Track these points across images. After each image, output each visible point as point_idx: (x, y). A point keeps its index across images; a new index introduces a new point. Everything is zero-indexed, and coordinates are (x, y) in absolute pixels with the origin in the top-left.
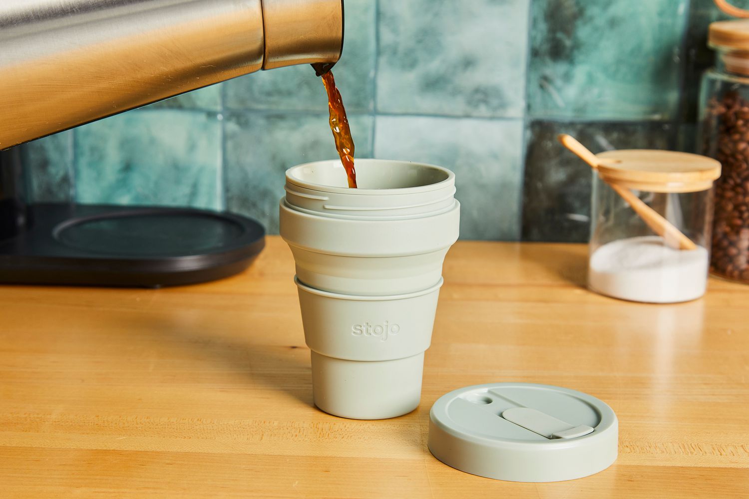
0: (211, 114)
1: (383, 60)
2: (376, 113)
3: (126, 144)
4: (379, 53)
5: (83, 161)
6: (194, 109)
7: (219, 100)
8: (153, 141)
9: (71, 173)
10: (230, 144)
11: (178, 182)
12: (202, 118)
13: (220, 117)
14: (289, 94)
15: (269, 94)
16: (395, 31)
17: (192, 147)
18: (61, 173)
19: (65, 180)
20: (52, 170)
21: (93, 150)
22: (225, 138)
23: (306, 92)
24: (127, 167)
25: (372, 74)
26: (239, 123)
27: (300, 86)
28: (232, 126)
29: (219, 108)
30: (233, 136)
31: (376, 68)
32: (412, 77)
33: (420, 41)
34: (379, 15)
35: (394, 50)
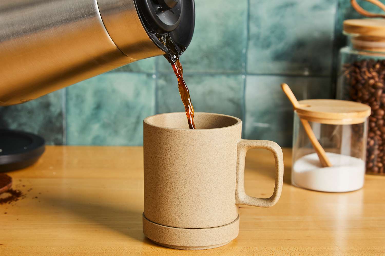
0: (149, 75)
1: (251, 43)
2: (247, 74)
3: (98, 93)
4: (249, 39)
5: (72, 103)
6: (139, 72)
7: (154, 67)
8: (114, 91)
9: (64, 111)
10: (160, 93)
11: (128, 115)
12: (144, 77)
13: (154, 76)
14: (196, 63)
16: (258, 26)
17: (137, 94)
18: (58, 111)
19: (60, 114)
20: (53, 109)
21: (78, 96)
22: (157, 89)
23: (206, 61)
24: (98, 107)
25: (244, 51)
26: (166, 80)
27: (202, 58)
28: (162, 82)
29: (154, 71)
30: (162, 88)
31: (247, 48)
32: (268, 53)
33: (273, 32)
34: (249, 17)
35: (257, 37)
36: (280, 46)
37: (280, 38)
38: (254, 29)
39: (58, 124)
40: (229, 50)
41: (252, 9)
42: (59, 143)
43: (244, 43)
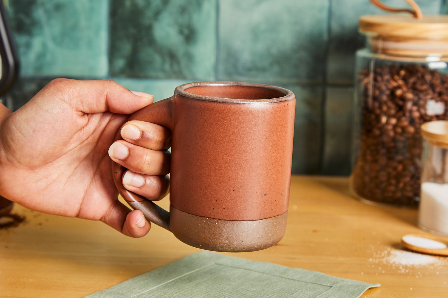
34: (331, 14)
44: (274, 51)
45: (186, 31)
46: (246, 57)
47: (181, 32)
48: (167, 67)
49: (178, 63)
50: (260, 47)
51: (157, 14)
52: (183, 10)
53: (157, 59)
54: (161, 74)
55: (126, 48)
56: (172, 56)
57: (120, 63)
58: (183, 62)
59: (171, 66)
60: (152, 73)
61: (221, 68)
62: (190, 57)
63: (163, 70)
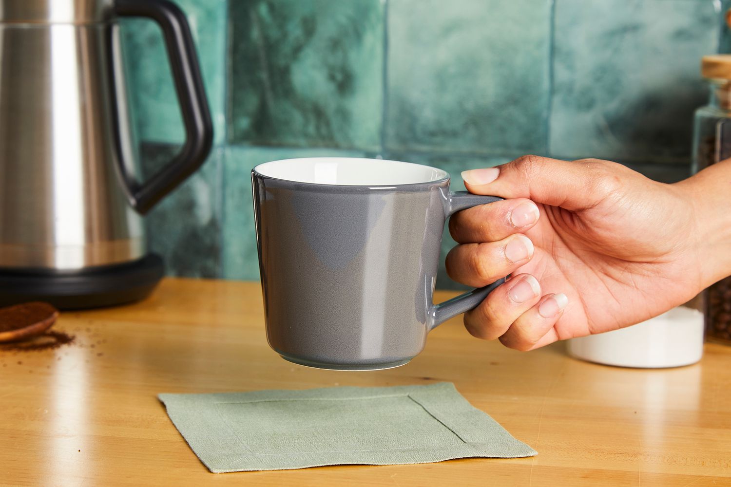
0: (370, 156)
1: (557, 100)
4: (553, 91)
6: (351, 148)
7: (378, 140)
9: (219, 215)
14: (454, 134)
15: (433, 134)
16: (571, 67)
18: (208, 214)
19: (212, 224)
20: (199, 212)
23: (472, 133)
25: (545, 114)
27: (466, 126)
29: (377, 148)
31: (549, 107)
32: (589, 118)
33: (598, 80)
34: (553, 50)
35: (570, 89)
36: (613, 106)
37: (612, 92)
38: (562, 74)
39: (207, 241)
40: (515, 112)
41: (559, 35)
42: (209, 275)
43: (544, 100)
44: (470, 106)
45: (339, 77)
46: (427, 116)
47: (332, 78)
48: (311, 129)
49: (328, 124)
50: (449, 100)
51: (297, 50)
52: (335, 44)
53: (297, 118)
54: (302, 141)
55: (252, 102)
56: (318, 113)
57: (244, 123)
58: (335, 122)
59: (318, 128)
60: (291, 140)
61: (391, 131)
62: (344, 115)
63: (306, 135)
